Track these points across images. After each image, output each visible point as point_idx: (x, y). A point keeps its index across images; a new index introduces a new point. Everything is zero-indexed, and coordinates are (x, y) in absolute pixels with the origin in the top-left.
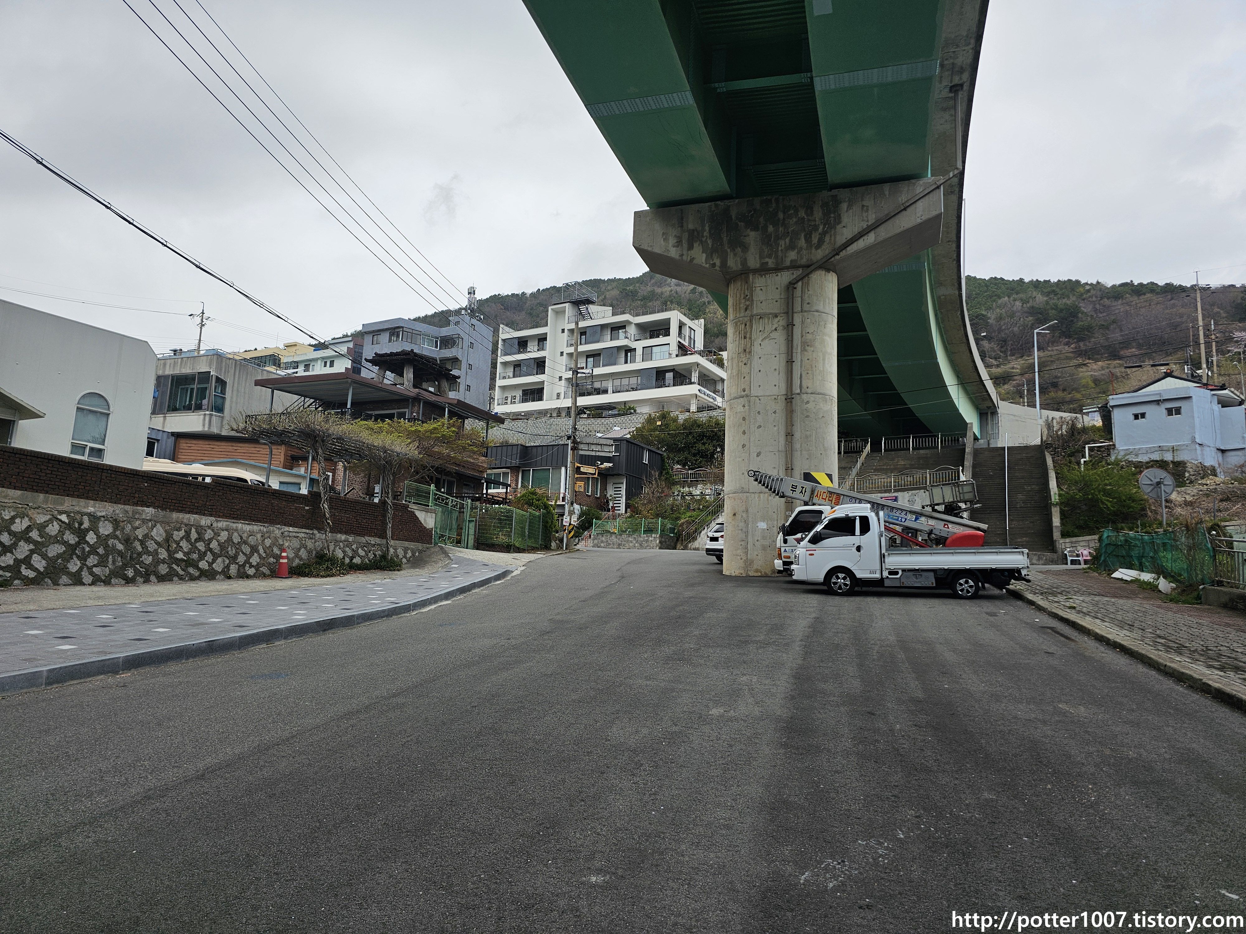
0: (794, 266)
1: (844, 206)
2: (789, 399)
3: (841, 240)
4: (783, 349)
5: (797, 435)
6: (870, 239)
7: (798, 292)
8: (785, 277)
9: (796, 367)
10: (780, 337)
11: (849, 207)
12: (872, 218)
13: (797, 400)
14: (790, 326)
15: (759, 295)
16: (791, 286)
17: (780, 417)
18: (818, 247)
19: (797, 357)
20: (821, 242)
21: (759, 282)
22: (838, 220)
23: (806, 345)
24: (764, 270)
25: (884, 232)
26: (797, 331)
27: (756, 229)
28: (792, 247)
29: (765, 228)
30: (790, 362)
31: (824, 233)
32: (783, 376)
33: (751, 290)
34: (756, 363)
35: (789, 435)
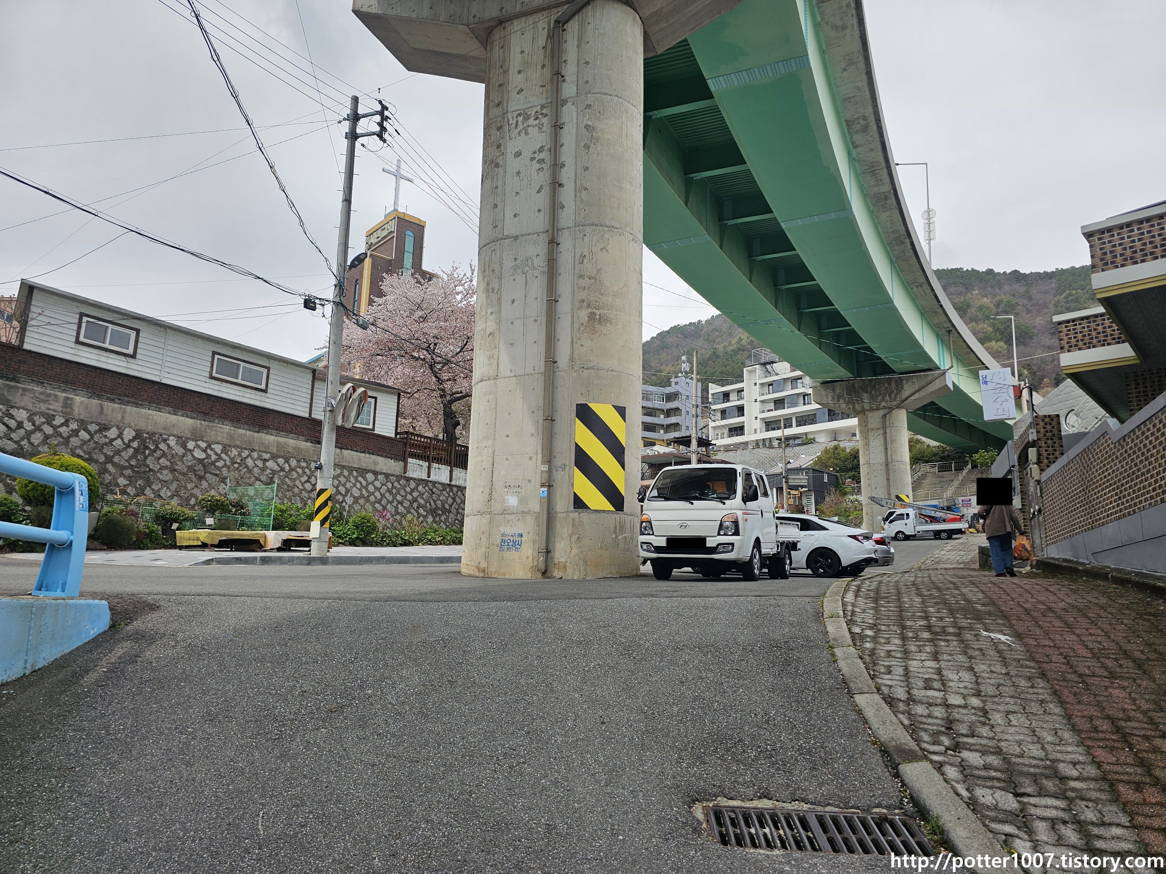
0: (884, 408)
1: (905, 382)
2: (887, 465)
3: (904, 397)
4: (883, 443)
5: (891, 479)
6: (917, 396)
7: (887, 419)
8: (881, 413)
9: (889, 450)
10: (881, 438)
11: (907, 382)
12: (917, 387)
13: (890, 465)
14: (885, 433)
15: (870, 420)
16: (884, 416)
17: (884, 472)
18: (895, 400)
19: (889, 447)
20: (896, 397)
21: (870, 414)
22: (902, 388)
23: (892, 441)
24: (871, 410)
25: (922, 393)
26: (888, 435)
27: (867, 392)
28: (883, 400)
29: (871, 392)
30: (886, 449)
31: (897, 394)
32: (883, 455)
33: (867, 418)
34: (871, 449)
35: (888, 480)
